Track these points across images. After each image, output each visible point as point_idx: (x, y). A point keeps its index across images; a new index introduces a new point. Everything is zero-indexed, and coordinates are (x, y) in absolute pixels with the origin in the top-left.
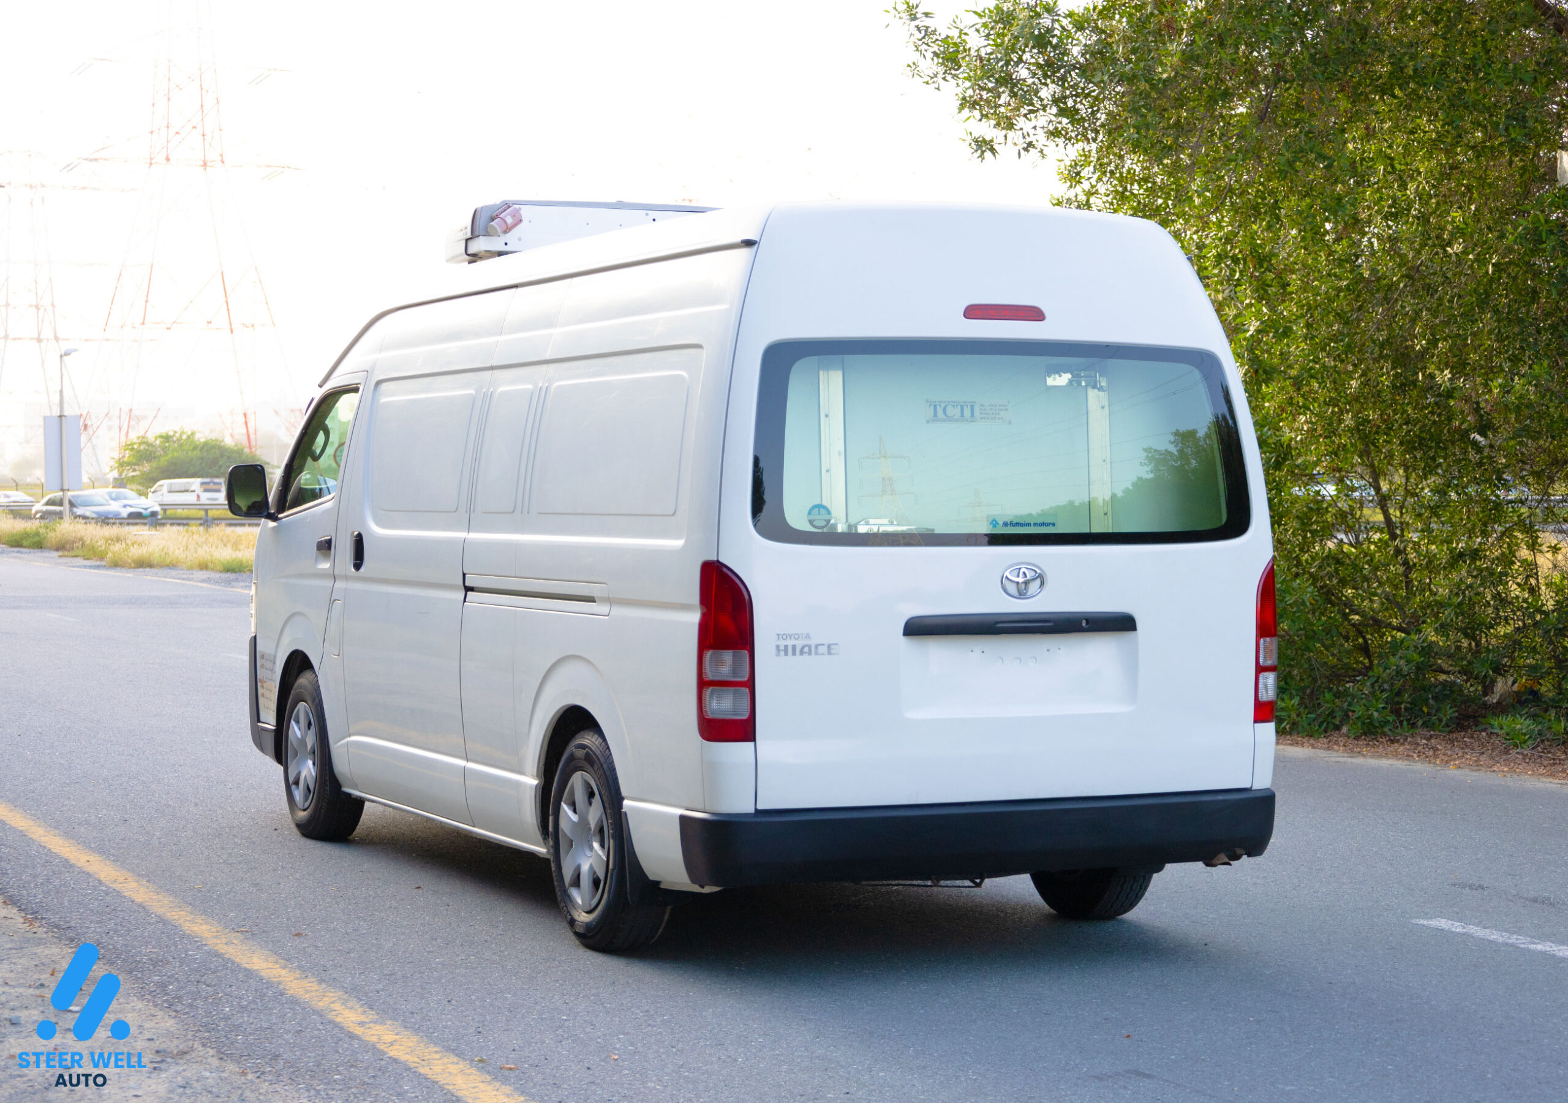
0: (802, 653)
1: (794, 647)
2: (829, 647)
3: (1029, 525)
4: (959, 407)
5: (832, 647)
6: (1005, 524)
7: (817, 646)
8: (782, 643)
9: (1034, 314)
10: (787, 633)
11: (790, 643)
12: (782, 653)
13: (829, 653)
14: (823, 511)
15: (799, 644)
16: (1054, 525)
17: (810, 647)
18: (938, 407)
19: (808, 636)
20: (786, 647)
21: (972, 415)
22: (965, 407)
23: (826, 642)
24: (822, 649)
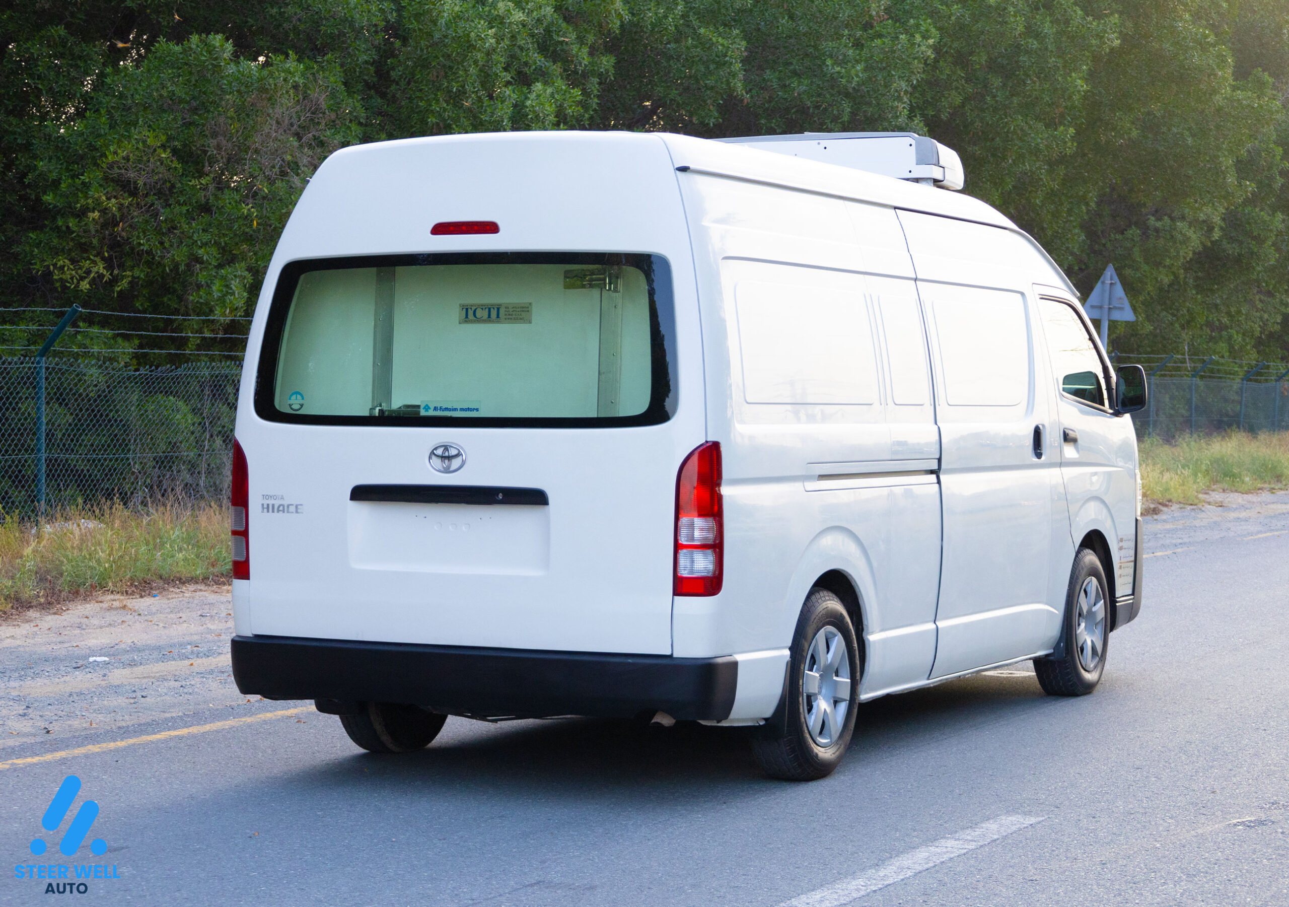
0: (278, 511)
1: (273, 505)
2: (296, 507)
3: (455, 410)
4: (487, 310)
5: (299, 507)
6: (435, 409)
7: (288, 506)
8: (266, 502)
9: (490, 228)
10: (269, 494)
11: (271, 502)
12: (265, 510)
13: (297, 512)
14: (299, 397)
15: (277, 503)
16: (477, 410)
17: (283, 506)
18: (469, 310)
19: (282, 498)
20: (268, 505)
21: (498, 316)
22: (492, 309)
23: (295, 503)
24: (292, 509)
